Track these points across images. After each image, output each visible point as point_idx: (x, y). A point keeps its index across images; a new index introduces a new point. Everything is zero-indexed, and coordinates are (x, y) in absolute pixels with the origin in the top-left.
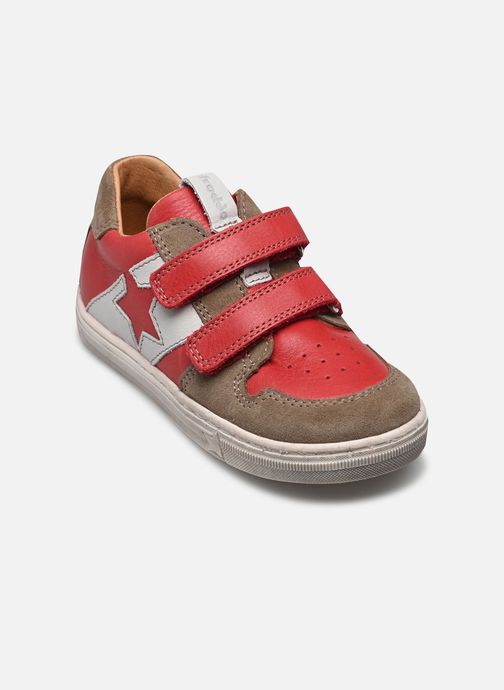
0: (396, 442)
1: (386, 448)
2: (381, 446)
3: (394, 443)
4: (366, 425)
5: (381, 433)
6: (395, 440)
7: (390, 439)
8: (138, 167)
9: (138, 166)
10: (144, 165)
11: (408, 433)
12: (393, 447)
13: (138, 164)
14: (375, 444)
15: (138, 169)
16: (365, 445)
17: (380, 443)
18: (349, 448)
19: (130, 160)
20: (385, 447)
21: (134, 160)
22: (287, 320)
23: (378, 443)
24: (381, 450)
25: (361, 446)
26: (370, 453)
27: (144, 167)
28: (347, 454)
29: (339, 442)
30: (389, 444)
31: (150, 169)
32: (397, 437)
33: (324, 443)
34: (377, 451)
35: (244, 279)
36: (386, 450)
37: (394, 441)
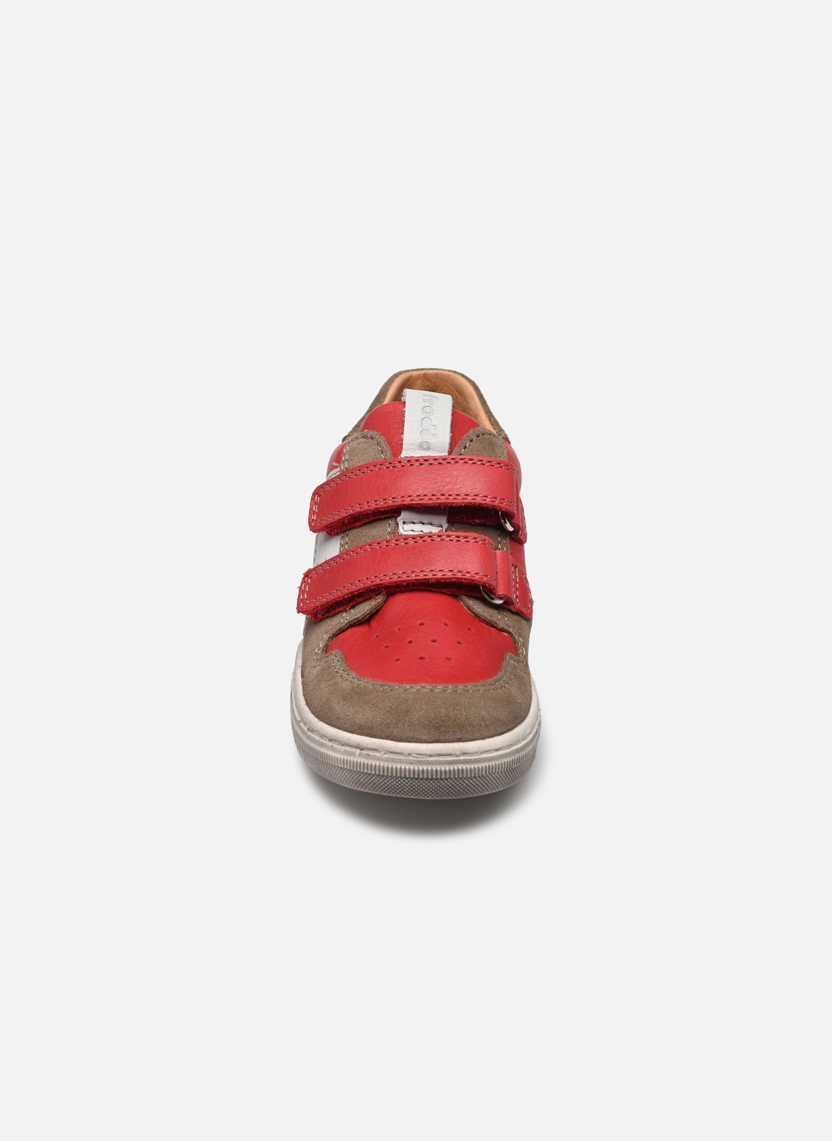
0: (415, 759)
1: (400, 761)
2: (397, 756)
3: (412, 759)
4: (385, 722)
5: (401, 740)
6: (416, 756)
7: (409, 752)
8: (445, 385)
9: (445, 383)
10: (452, 385)
11: (439, 755)
12: (410, 764)
13: (445, 381)
14: (387, 750)
15: (445, 387)
16: (376, 748)
17: (394, 751)
18: (357, 744)
19: (437, 374)
20: (399, 759)
21: (442, 374)
22: (404, 581)
23: (392, 750)
24: (393, 761)
25: (371, 747)
26: (378, 760)
27: (452, 387)
28: (355, 751)
29: (353, 733)
30: (406, 758)
31: (457, 391)
32: (420, 753)
33: (340, 729)
34: (387, 760)
35: (400, 523)
36: (399, 764)
37: (414, 757)
